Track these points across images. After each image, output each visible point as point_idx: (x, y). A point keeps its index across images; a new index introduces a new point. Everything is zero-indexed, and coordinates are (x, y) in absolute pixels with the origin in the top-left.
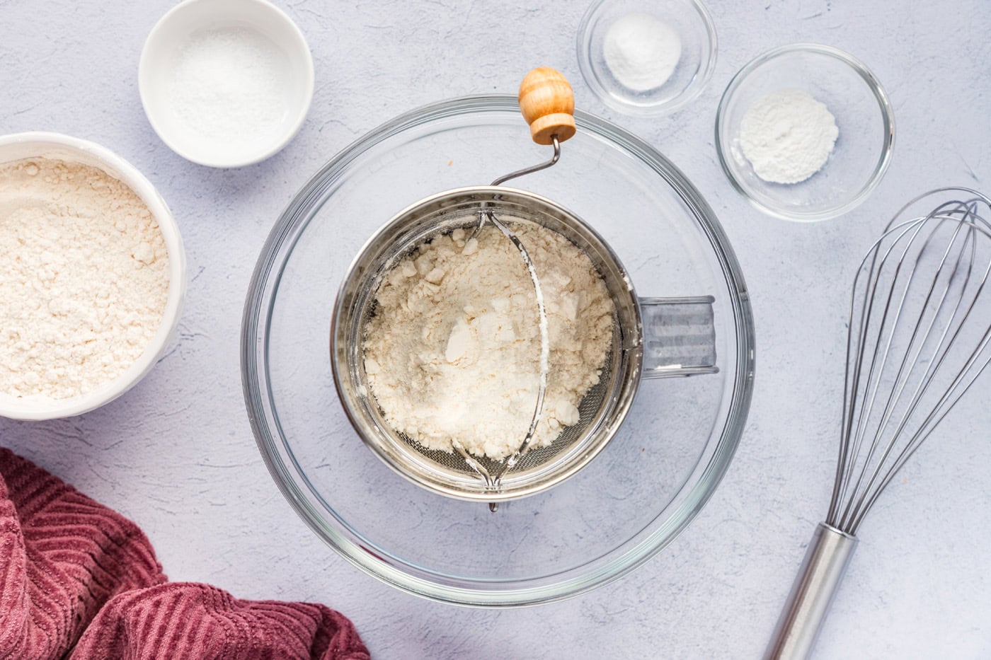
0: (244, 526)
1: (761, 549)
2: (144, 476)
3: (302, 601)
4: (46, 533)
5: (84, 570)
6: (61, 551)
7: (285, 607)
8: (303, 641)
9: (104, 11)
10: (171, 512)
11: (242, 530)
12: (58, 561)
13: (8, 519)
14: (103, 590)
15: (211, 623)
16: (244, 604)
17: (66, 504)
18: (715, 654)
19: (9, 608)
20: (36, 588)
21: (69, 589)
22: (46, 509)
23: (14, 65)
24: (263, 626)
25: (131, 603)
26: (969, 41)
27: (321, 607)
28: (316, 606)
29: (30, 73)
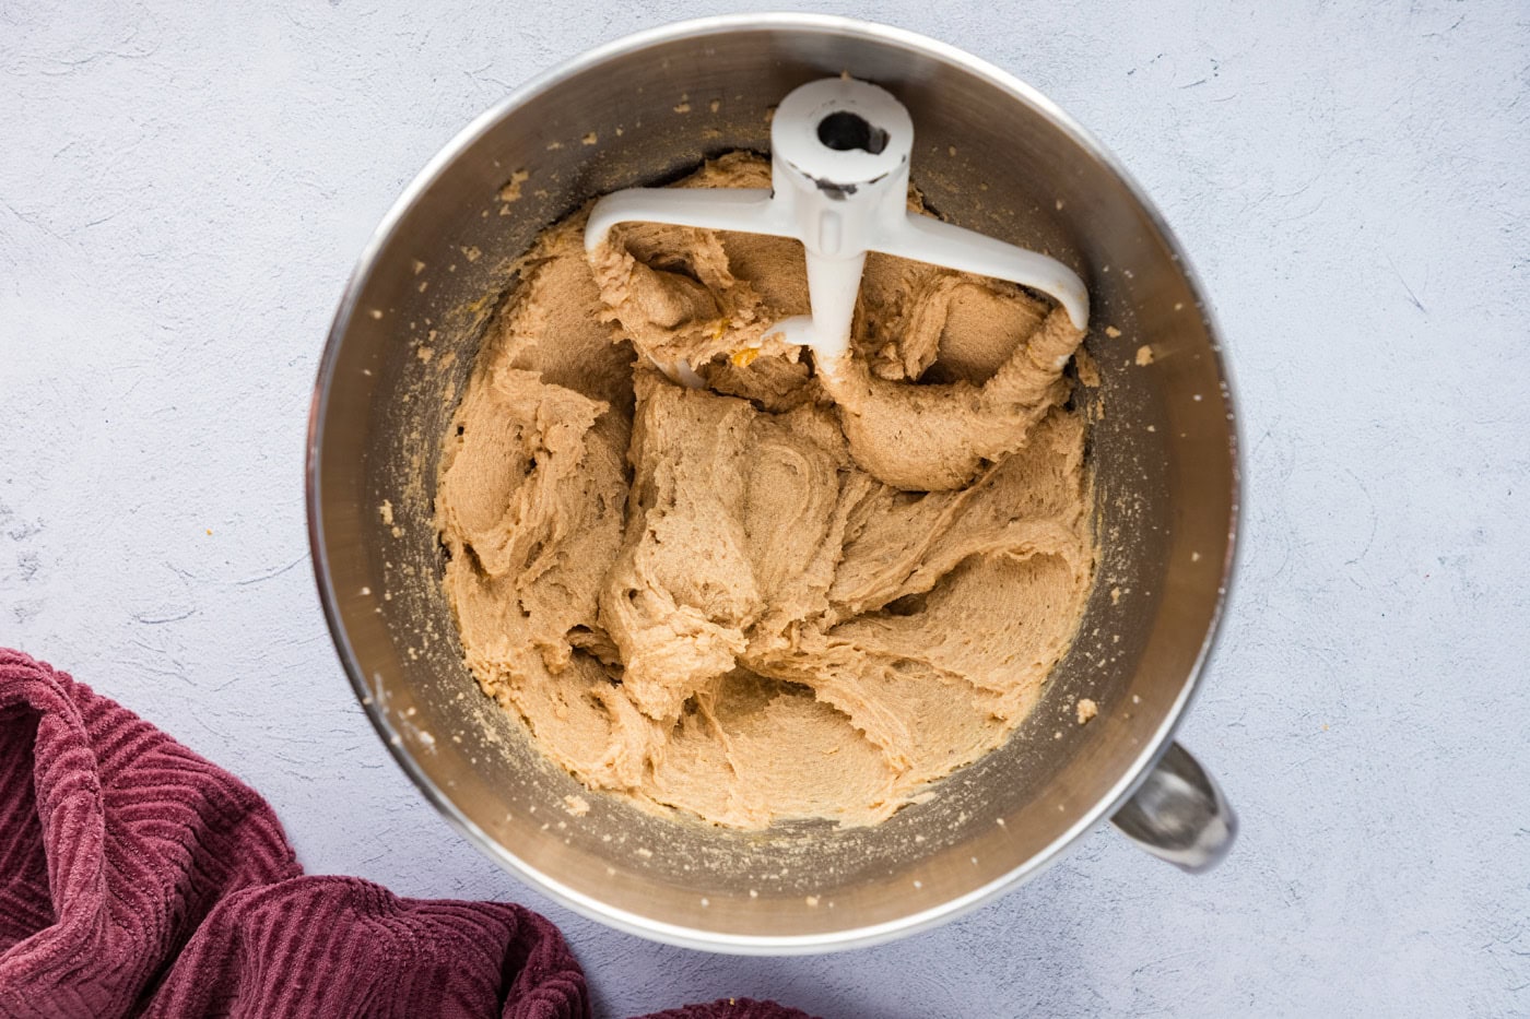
0: (408, 796)
2: (269, 728)
3: (489, 900)
4: (133, 797)
5: (184, 850)
6: (152, 821)
7: (466, 909)
8: (490, 956)
9: (210, 83)
10: (307, 778)
11: (407, 801)
12: (147, 836)
13: (85, 773)
14: (211, 883)
15: (363, 933)
16: (409, 905)
17: (164, 756)
18: (1063, 971)
19: (78, 889)
20: (116, 873)
21: (161, 874)
22: (135, 763)
23: (85, 158)
24: (435, 935)
25: (252, 906)
26: (1411, 118)
27: (515, 908)
28: (509, 907)
29: (108, 169)
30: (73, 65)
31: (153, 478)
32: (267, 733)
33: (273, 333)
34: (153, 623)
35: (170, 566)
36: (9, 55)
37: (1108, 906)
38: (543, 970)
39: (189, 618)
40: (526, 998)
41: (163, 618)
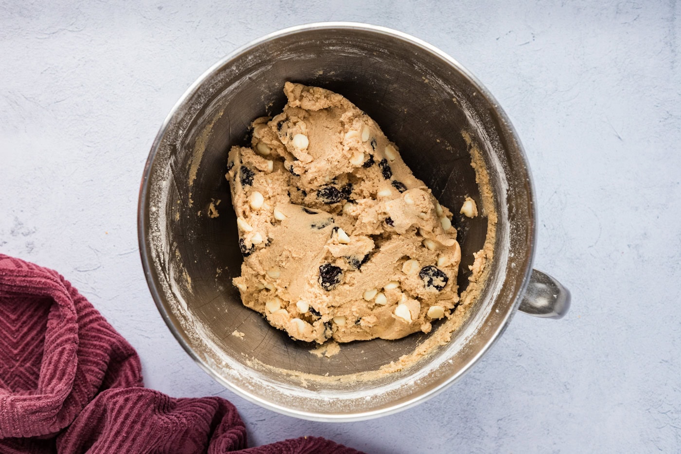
1: (494, 357)
2: (132, 316)
8: (207, 421)
9: (107, 42)
10: (148, 337)
18: (468, 420)
23: (54, 74)
25: (112, 397)
26: (616, 58)
27: (217, 399)
29: (64, 79)
30: (49, 34)
31: (83, 210)
32: (131, 318)
33: (134, 148)
34: (83, 271)
35: (90, 247)
36: (22, 30)
37: (487, 392)
38: (228, 426)
39: (98, 270)
40: (220, 437)
41: (87, 269)
